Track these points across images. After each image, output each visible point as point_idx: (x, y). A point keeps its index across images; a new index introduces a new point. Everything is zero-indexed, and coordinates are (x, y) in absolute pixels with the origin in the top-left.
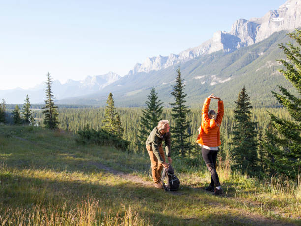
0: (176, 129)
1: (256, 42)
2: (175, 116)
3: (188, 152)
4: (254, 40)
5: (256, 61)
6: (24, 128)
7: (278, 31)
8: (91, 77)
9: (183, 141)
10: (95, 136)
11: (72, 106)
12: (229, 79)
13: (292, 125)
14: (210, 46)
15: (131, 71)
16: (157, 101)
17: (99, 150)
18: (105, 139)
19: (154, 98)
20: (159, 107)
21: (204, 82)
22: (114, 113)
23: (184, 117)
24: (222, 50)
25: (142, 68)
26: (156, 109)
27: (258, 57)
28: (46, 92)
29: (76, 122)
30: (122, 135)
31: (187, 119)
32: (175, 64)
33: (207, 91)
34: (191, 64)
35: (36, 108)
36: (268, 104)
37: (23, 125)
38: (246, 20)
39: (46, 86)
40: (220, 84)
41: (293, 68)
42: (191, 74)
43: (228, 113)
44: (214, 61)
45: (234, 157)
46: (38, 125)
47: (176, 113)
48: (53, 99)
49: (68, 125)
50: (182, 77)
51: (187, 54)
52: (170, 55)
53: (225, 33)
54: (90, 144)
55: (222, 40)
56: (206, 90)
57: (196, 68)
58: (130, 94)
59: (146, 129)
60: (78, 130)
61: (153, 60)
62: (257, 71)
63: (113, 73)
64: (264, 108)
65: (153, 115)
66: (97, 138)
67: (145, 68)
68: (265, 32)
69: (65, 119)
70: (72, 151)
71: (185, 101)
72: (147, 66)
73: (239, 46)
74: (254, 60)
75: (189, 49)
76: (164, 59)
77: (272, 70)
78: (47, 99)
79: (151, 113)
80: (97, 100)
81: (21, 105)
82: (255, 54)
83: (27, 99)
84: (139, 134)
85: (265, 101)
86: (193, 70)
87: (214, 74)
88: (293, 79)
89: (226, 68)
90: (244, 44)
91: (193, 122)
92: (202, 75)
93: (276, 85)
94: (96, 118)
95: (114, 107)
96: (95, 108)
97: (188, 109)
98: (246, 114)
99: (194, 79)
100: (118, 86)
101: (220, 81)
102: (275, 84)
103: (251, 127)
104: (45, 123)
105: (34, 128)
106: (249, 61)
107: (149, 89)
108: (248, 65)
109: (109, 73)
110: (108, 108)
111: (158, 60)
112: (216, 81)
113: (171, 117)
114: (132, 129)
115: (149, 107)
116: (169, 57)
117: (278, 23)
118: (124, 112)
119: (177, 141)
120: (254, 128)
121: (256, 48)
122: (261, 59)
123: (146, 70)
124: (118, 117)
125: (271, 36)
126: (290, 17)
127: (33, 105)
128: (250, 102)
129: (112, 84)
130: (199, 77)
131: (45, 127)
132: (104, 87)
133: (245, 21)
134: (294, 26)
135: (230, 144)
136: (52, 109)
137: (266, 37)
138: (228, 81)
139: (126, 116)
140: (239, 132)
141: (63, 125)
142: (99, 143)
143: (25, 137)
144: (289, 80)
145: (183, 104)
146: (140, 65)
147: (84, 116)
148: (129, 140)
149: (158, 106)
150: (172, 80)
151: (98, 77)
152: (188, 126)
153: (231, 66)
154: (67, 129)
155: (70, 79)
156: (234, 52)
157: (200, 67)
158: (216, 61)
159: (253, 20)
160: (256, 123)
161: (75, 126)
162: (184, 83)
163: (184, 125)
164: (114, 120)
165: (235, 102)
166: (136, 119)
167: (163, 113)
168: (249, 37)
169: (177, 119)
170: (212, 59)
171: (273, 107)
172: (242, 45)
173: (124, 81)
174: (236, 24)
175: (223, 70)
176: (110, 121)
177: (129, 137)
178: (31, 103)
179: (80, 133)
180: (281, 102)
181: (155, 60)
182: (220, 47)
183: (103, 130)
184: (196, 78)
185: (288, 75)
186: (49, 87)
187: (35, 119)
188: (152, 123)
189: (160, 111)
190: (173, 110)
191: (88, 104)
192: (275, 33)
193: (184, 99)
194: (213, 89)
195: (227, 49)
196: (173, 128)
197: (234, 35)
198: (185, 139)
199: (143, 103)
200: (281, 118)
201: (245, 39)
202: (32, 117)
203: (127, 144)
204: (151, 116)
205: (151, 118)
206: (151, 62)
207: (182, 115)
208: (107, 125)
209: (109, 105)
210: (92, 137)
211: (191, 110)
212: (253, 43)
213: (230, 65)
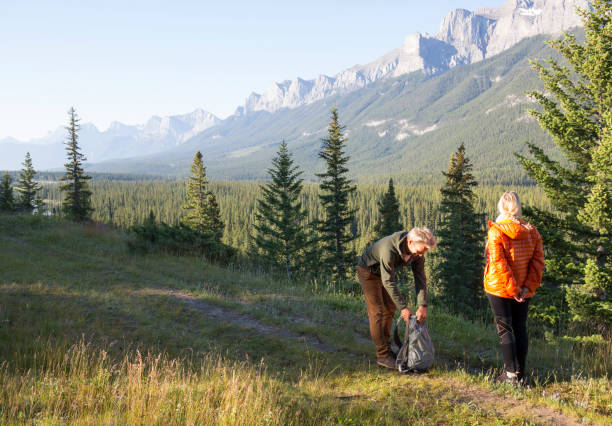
0: (328, 223)
1: (487, 56)
2: (327, 199)
3: (350, 269)
4: (484, 52)
5: (486, 93)
6: (22, 219)
7: (530, 36)
8: (160, 120)
9: (341, 249)
10: (167, 237)
11: (120, 177)
12: (432, 128)
13: (551, 219)
14: (397, 62)
15: (240, 109)
16: (291, 168)
17: (173, 263)
18: (186, 244)
19: (285, 162)
20: (295, 181)
21: (384, 134)
22: (206, 192)
23: (345, 201)
24: (420, 70)
25: (262, 104)
26: (288, 185)
27: (490, 85)
28: (68, 146)
29: (128, 209)
30: (220, 235)
31: (350, 204)
32: (328, 95)
33: (390, 151)
34: (360, 95)
35: (47, 179)
36: (507, 179)
37: (20, 214)
38: (470, 13)
39: (68, 134)
40: (416, 137)
41: (557, 108)
42: (359, 116)
43: (431, 194)
44: (404, 92)
45: (440, 281)
46: (50, 214)
47: (328, 193)
48: (82, 162)
49: (111, 215)
50: (341, 122)
51: (352, 77)
52: (318, 78)
53: (428, 37)
54: (155, 252)
55: (421, 49)
56: (387, 149)
57: (369, 104)
58: (237, 154)
59: (268, 223)
60: (132, 224)
61: (284, 86)
62: (487, 112)
63: (203, 111)
64: (499, 186)
65: (284, 196)
66: (170, 241)
67: (268, 104)
68: (505, 36)
69: (106, 202)
70: (121, 266)
71: (346, 170)
72: (272, 99)
73: (453, 62)
74: (483, 91)
75: (356, 67)
76: (306, 86)
77: (517, 112)
78: (69, 162)
79: (279, 192)
80: (173, 165)
81: (15, 173)
82: (484, 80)
83: (29, 161)
84: (255, 233)
85: (502, 173)
86: (361, 110)
87: (404, 117)
88: (556, 130)
89: (428, 106)
90: (464, 58)
91: (360, 211)
92: (379, 119)
93: (523, 141)
94: (170, 201)
95: (206, 179)
96: (167, 181)
97: (351, 186)
98: (465, 197)
99: (365, 126)
100: (214, 137)
101: (416, 132)
102: (522, 139)
103: (474, 223)
104: (66, 209)
105: (43, 220)
106: (474, 92)
107: (276, 144)
108: (471, 102)
109: (196, 111)
110: (194, 182)
111: (294, 88)
112: (407, 131)
113: (319, 201)
114: (242, 223)
115: (276, 180)
116: (317, 82)
117: (531, 20)
118: (227, 190)
119: (330, 249)
120: (479, 225)
121: (487, 68)
122: (498, 89)
123: (270, 105)
124: (212, 201)
125: (516, 45)
126: (554, 8)
127: (41, 173)
128: (474, 173)
129: (202, 133)
130: (375, 123)
131: (66, 218)
132: (185, 139)
133: (466, 13)
134: (562, 26)
135: (432, 255)
136: (81, 181)
137: (508, 47)
138: (432, 133)
139: (228, 198)
140: (449, 233)
141: (102, 215)
142: (174, 250)
143: (24, 238)
144: (549, 132)
145: (342, 175)
146: (259, 96)
147: (144, 197)
148: (235, 245)
149: (293, 178)
150: (320, 128)
151: (174, 120)
152: (352, 219)
153: (437, 102)
154: (111, 222)
155: (116, 123)
156: (445, 75)
157: (377, 102)
158: (409, 93)
159: (481, 13)
160: (484, 215)
161: (126, 217)
162: (346, 134)
163: (343, 217)
164: (206, 206)
165: (444, 174)
166: (249, 204)
167: (302, 192)
168: (474, 47)
169: (330, 204)
170: (400, 88)
171: (518, 184)
172: (461, 62)
173: (226, 127)
174: (449, 18)
175: (421, 109)
176: (198, 207)
177: (235, 240)
178: (36, 169)
179: (135, 230)
180: (532, 174)
181: (288, 87)
182: (418, 64)
183: (182, 225)
184: (369, 124)
185: (547, 123)
186: (74, 137)
187: (45, 201)
188: (281, 213)
189: (297, 188)
190: (322, 187)
191: (154, 174)
192: (524, 40)
193: (344, 166)
194: (401, 148)
195: (431, 69)
196: (322, 222)
197: (445, 40)
198: (344, 245)
199: (264, 172)
200: (531, 205)
201: (466, 49)
202: (39, 197)
203: (231, 252)
204: (279, 199)
205: (278, 202)
206: (281, 91)
207: (340, 198)
208: (191, 214)
209: (195, 175)
210: (161, 239)
211: (359, 189)
212: (481, 58)
213: (436, 100)
